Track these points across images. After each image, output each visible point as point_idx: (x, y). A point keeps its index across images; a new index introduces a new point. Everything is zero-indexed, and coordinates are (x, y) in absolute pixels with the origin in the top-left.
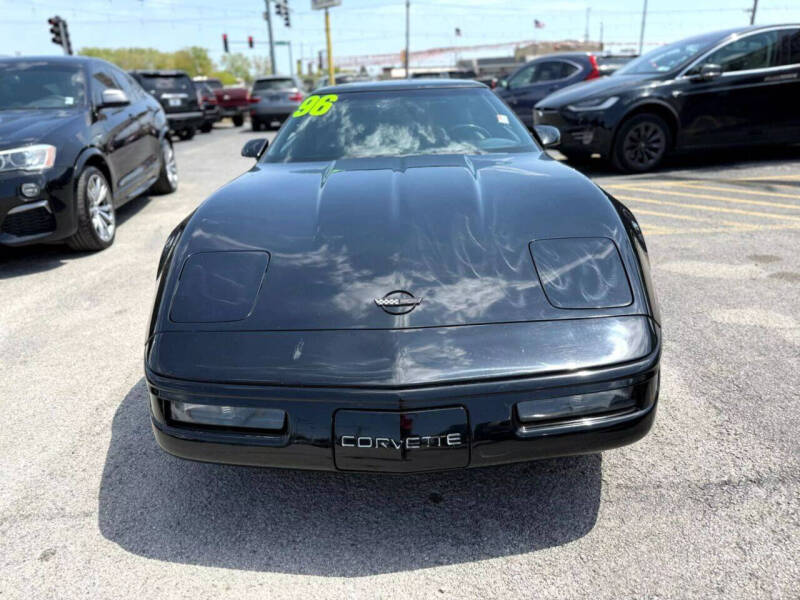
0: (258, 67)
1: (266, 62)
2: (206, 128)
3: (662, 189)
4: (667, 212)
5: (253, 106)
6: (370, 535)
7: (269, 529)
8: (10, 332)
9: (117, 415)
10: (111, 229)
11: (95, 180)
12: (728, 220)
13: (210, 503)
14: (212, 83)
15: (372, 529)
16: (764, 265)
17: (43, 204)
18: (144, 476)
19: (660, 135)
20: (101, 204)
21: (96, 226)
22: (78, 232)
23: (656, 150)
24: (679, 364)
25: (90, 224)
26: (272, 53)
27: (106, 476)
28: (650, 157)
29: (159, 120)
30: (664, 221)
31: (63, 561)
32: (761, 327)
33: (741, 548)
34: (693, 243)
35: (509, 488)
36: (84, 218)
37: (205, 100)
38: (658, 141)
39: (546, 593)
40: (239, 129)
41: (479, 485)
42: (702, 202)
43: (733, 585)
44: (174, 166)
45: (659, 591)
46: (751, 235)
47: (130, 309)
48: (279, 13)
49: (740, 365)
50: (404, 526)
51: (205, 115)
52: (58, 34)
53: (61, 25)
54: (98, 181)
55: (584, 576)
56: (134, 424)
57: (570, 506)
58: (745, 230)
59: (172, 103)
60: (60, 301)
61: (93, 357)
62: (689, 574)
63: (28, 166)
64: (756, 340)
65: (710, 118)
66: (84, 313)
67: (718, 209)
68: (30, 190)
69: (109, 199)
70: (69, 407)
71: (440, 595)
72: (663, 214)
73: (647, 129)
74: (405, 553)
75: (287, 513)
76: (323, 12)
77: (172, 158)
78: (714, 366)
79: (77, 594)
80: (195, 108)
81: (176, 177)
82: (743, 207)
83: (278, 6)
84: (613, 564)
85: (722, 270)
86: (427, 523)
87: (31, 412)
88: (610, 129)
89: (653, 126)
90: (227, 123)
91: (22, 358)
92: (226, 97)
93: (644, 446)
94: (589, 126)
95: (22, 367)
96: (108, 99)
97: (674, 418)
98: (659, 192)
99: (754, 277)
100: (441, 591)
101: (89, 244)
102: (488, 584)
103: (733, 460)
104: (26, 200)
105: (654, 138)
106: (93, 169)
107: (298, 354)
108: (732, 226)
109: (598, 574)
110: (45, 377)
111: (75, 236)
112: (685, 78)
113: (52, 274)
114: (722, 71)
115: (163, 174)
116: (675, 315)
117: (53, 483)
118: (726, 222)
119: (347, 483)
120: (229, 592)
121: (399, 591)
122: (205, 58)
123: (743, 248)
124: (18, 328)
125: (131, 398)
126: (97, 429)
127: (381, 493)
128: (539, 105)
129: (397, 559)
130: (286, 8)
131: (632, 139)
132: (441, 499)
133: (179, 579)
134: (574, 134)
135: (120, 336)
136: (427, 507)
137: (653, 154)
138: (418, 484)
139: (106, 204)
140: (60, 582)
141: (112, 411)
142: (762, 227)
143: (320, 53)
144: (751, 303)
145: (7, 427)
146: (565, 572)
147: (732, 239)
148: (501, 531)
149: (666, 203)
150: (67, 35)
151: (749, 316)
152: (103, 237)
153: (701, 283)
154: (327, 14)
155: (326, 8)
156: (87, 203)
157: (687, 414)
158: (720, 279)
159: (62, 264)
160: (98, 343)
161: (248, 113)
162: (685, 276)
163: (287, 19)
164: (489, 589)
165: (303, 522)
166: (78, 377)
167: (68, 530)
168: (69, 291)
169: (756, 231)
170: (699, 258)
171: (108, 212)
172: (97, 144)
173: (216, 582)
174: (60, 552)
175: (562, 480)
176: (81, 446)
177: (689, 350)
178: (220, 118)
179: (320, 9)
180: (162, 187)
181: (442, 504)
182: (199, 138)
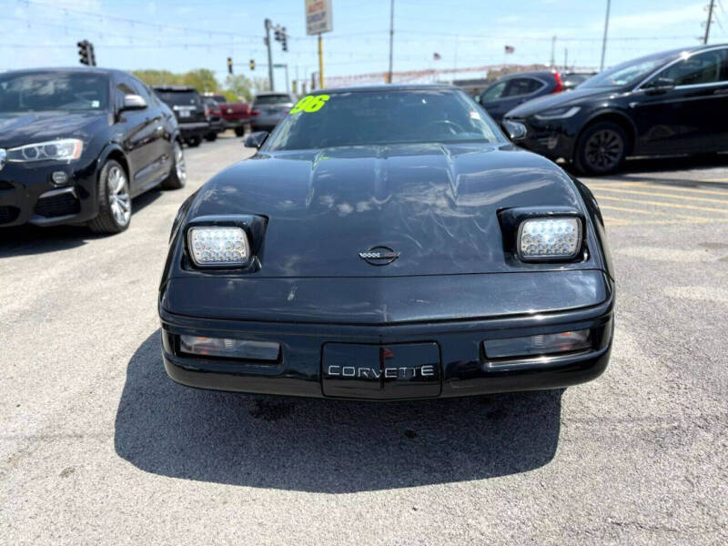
0: (258, 86)
1: (265, 83)
2: (211, 137)
3: (621, 188)
4: (625, 207)
5: (253, 118)
6: (352, 462)
7: (262, 456)
8: (38, 296)
9: (130, 364)
10: (127, 215)
11: (115, 172)
12: (681, 214)
13: (210, 435)
14: (216, 98)
15: (353, 458)
16: (714, 251)
17: (70, 190)
18: (153, 412)
19: (618, 141)
20: (119, 193)
21: (114, 212)
22: (99, 216)
23: (615, 155)
24: (634, 330)
25: (109, 210)
26: (271, 73)
27: (120, 412)
28: (609, 161)
29: (172, 126)
30: (622, 214)
31: (80, 477)
32: (711, 301)
33: (689, 481)
34: (648, 233)
35: (477, 428)
36: (104, 204)
37: (211, 113)
38: (616, 147)
39: (509, 513)
40: (240, 139)
41: (450, 425)
42: (657, 199)
43: (681, 511)
44: (183, 165)
45: (613, 514)
46: (702, 226)
47: (143, 279)
48: (277, 39)
49: (691, 332)
50: (381, 456)
51: (211, 125)
52: (85, 56)
53: (88, 48)
54: (118, 173)
55: (544, 500)
56: (144, 371)
57: (532, 443)
58: (697, 222)
59: (182, 114)
60: (81, 272)
61: (109, 317)
62: (640, 501)
63: (59, 156)
64: (705, 312)
65: (665, 127)
66: (102, 283)
67: (672, 205)
68: (59, 177)
69: (126, 189)
70: (88, 355)
71: (413, 512)
72: (621, 209)
73: (606, 135)
74: (383, 478)
75: (278, 443)
76: (316, 37)
77: (182, 159)
78: (666, 332)
79: (93, 504)
80: (202, 119)
81: (184, 175)
82: (695, 203)
83: (277, 33)
84: (571, 491)
85: (676, 255)
86: (402, 455)
87: (55, 360)
88: (572, 136)
89: (612, 134)
90: (230, 133)
91: (47, 317)
92: (230, 111)
93: (601, 396)
94: (553, 133)
95: (48, 324)
96: (128, 104)
97: (629, 375)
98: (619, 191)
99: (704, 260)
100: (415, 509)
101: (107, 227)
102: (457, 504)
103: (683, 410)
104: (56, 186)
105: (613, 144)
106: (113, 162)
107: (291, 296)
108: (685, 219)
109: (557, 499)
110: (67, 332)
111: (96, 219)
112: (640, 90)
113: (75, 251)
114: (675, 84)
115: (173, 172)
116: (631, 290)
117: (73, 415)
118: (678, 216)
119: (332, 421)
120: (226, 505)
121: (377, 508)
122: (211, 79)
123: (695, 237)
124: (45, 294)
125: (142, 351)
126: (113, 374)
127: (361, 429)
128: (508, 115)
129: (375, 482)
130: (283, 35)
131: (592, 145)
132: (416, 435)
133: (181, 495)
134: (540, 140)
135: (133, 301)
136: (403, 441)
137: (612, 158)
138: (395, 422)
139: (124, 193)
140: (77, 494)
141: (126, 361)
142: (712, 220)
143: (313, 75)
144: (701, 282)
145: (34, 371)
146: (527, 497)
147: (685, 229)
148: (469, 462)
149: (624, 200)
150: (93, 57)
151: (699, 293)
152: (121, 222)
153: (656, 266)
154: (320, 39)
155: (319, 33)
156: (108, 191)
157: (641, 371)
158: (673, 262)
159: (84, 244)
160: (113, 307)
161: (249, 126)
162: (641, 259)
163: (284, 44)
164: (458, 508)
165: (292, 451)
166: (95, 333)
167: (85, 453)
168: (89, 265)
169: (707, 224)
170: (654, 244)
171: (125, 201)
172: (118, 140)
173: (214, 497)
174: (78, 470)
175: (526, 423)
176: (98, 387)
177: (643, 319)
178: (223, 129)
179: (314, 34)
180: (172, 183)
181: (416, 439)
182: (205, 145)
